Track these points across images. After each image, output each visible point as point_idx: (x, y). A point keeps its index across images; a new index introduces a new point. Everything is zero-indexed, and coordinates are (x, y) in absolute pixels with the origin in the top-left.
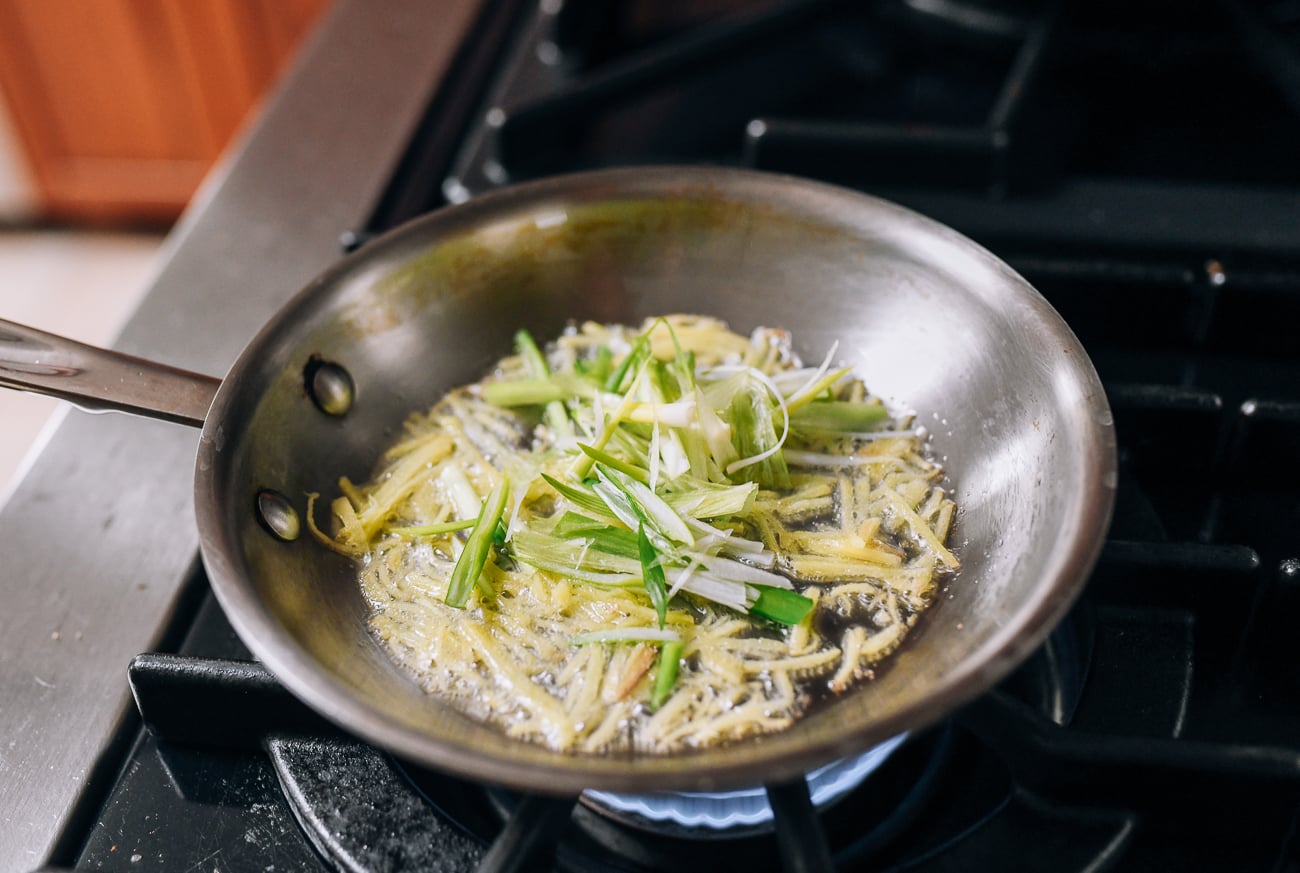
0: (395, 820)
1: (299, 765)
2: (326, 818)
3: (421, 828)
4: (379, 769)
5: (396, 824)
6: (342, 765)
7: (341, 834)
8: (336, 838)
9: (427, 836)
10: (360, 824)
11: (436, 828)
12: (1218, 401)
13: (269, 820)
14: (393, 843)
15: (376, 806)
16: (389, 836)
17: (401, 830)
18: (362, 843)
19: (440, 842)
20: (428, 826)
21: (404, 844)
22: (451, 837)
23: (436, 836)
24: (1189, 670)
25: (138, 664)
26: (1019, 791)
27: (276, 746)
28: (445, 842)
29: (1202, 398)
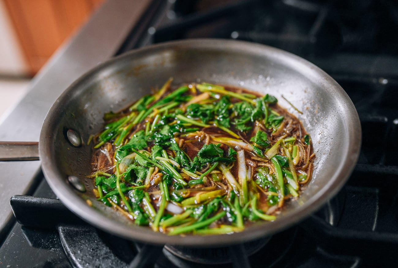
0: (99, 255)
1: (68, 236)
2: (75, 253)
3: (107, 258)
4: (95, 237)
5: (99, 256)
6: (82, 235)
7: (80, 259)
8: (78, 261)
9: (110, 261)
10: (86, 256)
11: (113, 258)
12: (386, 119)
13: (57, 254)
14: (97, 263)
15: (93, 250)
16: (96, 260)
17: (101, 258)
18: (86, 263)
19: (114, 263)
20: (110, 257)
21: (101, 263)
22: (118, 261)
23: (113, 261)
24: (378, 208)
25: (13, 199)
26: (319, 249)
27: (60, 229)
28: (116, 263)
29: (380, 118)
